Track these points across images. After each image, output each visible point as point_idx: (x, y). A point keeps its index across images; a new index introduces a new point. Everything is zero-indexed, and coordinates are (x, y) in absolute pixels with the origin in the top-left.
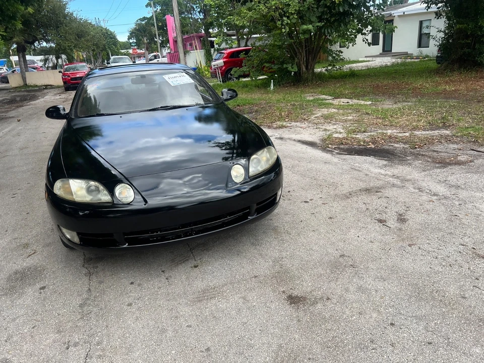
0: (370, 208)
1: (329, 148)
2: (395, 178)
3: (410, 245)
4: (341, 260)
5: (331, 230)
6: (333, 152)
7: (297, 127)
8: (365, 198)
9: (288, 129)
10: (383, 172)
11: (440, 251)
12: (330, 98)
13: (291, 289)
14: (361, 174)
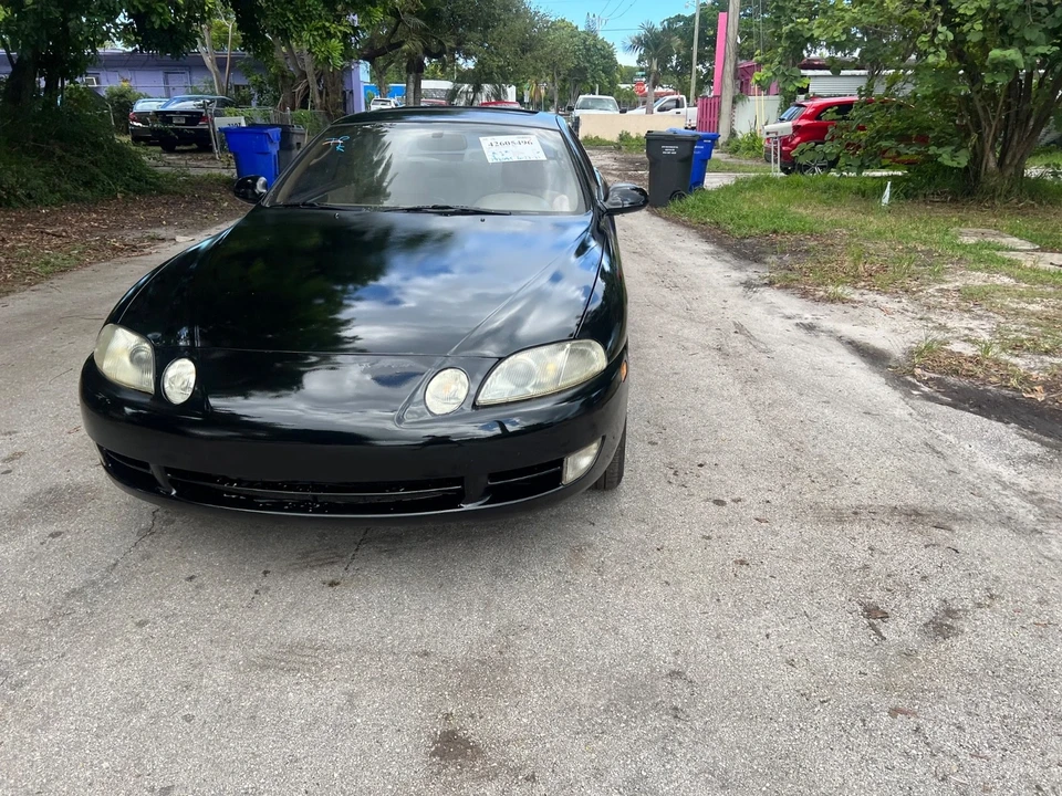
0: (877, 566)
1: (914, 376)
2: (1032, 502)
3: (894, 712)
4: (663, 685)
5: (714, 594)
6: (916, 387)
7: (874, 305)
8: (888, 535)
9: (847, 307)
10: (1007, 474)
11: (975, 761)
12: (1028, 246)
13: (472, 716)
14: (939, 466)
